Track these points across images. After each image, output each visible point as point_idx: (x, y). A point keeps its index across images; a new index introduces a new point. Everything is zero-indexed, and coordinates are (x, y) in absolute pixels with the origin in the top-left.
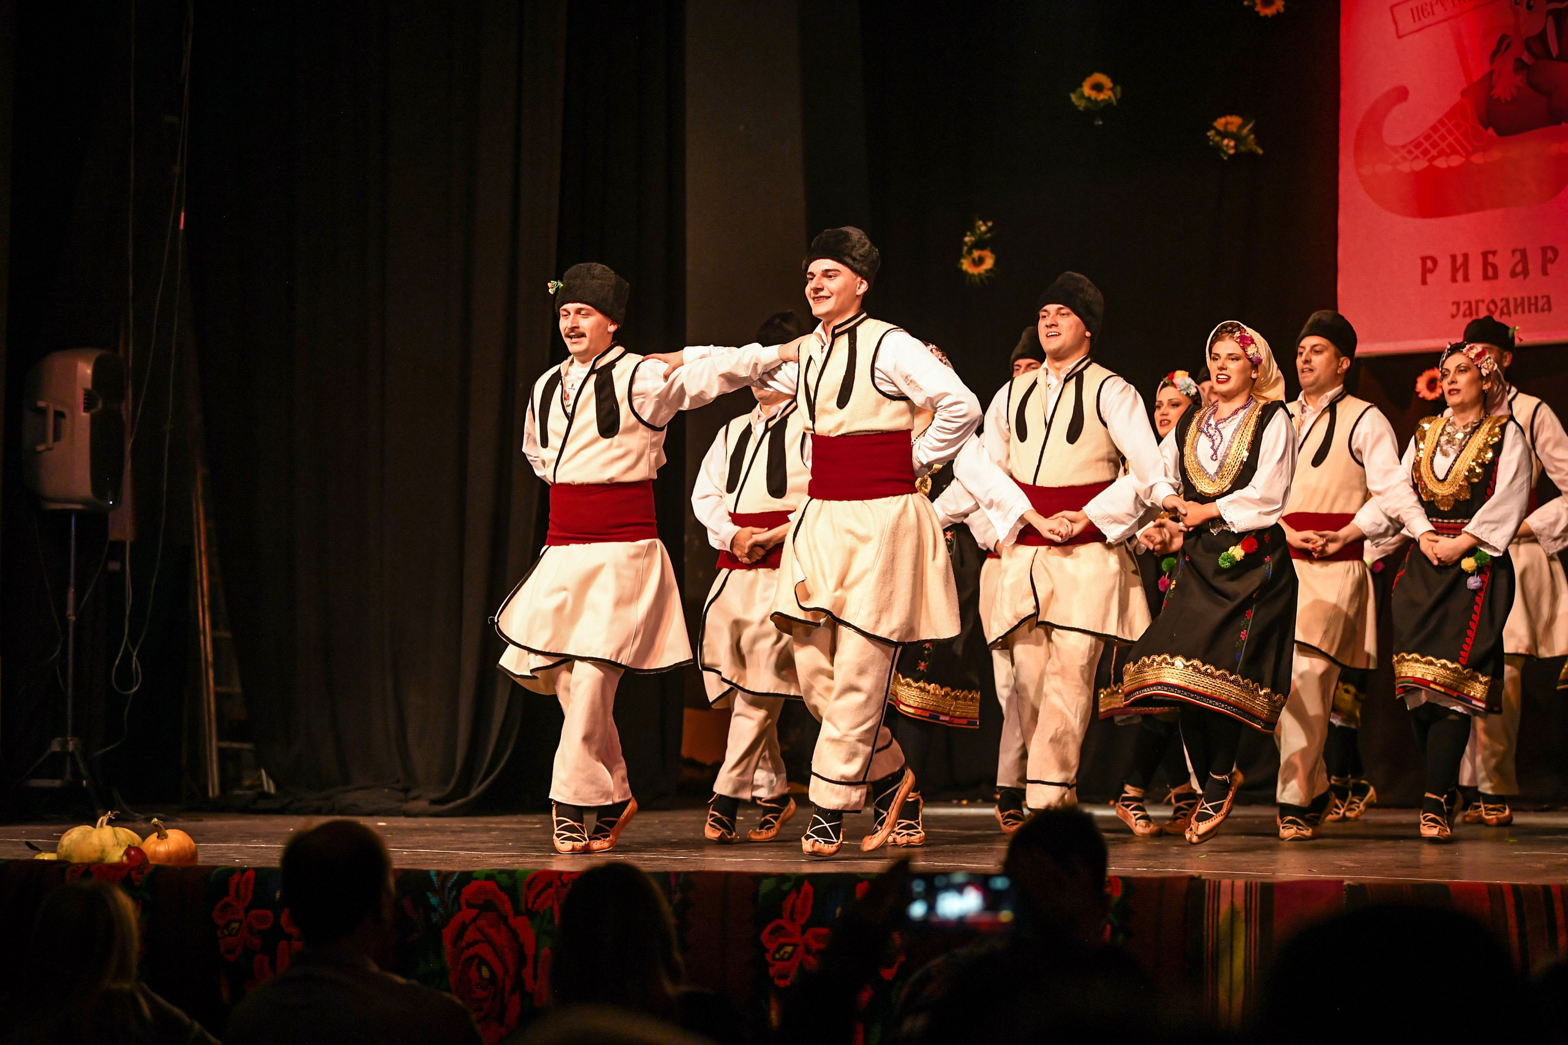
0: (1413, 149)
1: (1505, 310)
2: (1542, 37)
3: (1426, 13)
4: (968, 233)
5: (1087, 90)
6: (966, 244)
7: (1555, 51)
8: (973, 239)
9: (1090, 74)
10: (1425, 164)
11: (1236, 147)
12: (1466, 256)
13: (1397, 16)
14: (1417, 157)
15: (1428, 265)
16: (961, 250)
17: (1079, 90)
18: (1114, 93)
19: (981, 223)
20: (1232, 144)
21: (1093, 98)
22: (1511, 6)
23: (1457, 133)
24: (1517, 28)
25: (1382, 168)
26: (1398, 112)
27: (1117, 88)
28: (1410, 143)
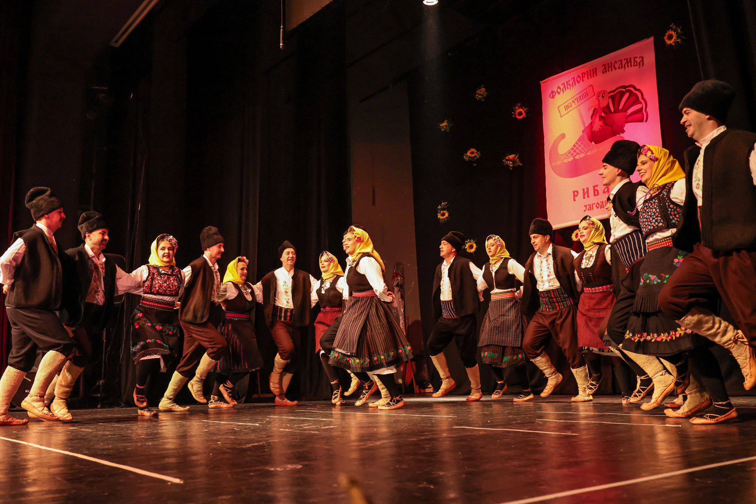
0: (568, 154)
1: (602, 206)
2: (608, 106)
3: (569, 107)
4: (439, 206)
5: (468, 154)
6: (439, 209)
7: (612, 110)
8: (441, 207)
9: (470, 149)
10: (573, 158)
11: (513, 164)
12: (588, 189)
13: (560, 110)
14: (570, 157)
15: (575, 194)
16: (437, 211)
17: (466, 155)
18: (478, 155)
20: (511, 163)
21: (471, 156)
22: (597, 98)
23: (582, 146)
24: (599, 105)
25: (559, 163)
26: (562, 142)
27: (479, 152)
28: (567, 152)
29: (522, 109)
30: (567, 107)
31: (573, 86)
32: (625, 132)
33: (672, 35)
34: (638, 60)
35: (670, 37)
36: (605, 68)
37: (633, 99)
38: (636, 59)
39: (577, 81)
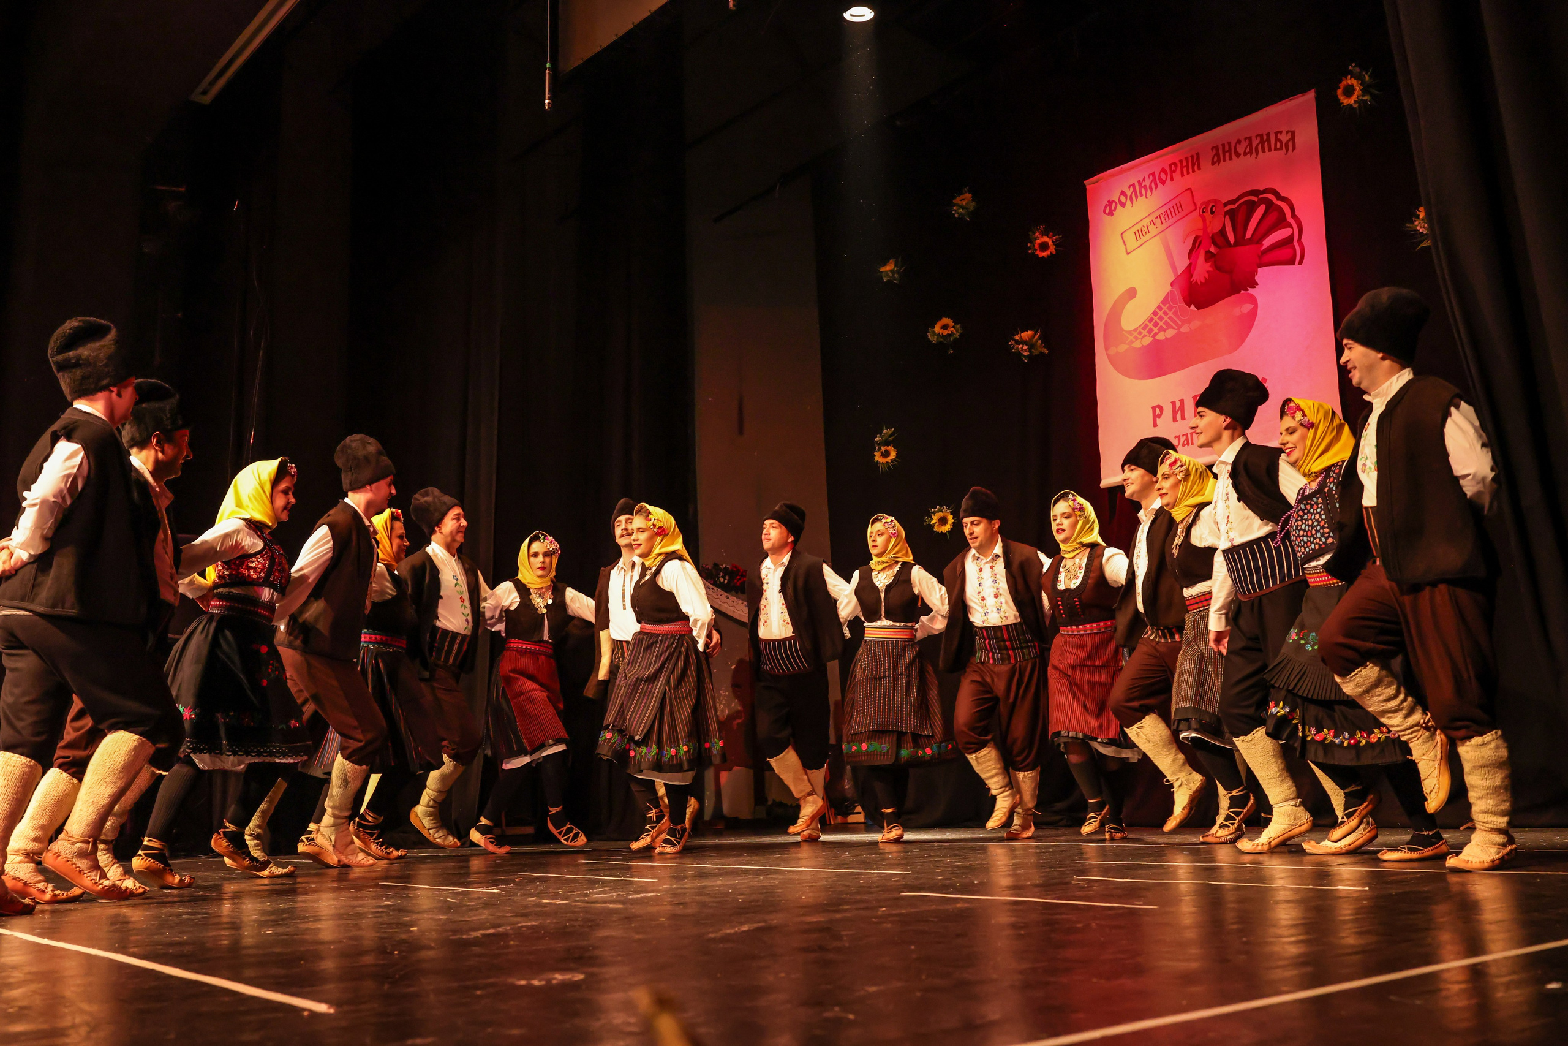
0: (1142, 331)
3: (1144, 234)
4: (878, 436)
5: (937, 329)
7: (1231, 238)
8: (879, 439)
9: (939, 319)
10: (1151, 339)
11: (1030, 350)
12: (1182, 401)
13: (1125, 239)
14: (1145, 336)
15: (1157, 412)
16: (873, 446)
17: (932, 331)
18: (957, 331)
19: (885, 429)
20: (1025, 347)
21: (942, 334)
22: (1200, 215)
23: (1170, 314)
24: (1205, 228)
25: (1123, 348)
26: (1131, 306)
27: (958, 326)
28: (1140, 326)
29: (1048, 236)
30: (1139, 234)
31: (1151, 189)
32: (1257, 284)
33: (1352, 86)
34: (1284, 138)
35: (1349, 92)
36: (1217, 154)
37: (1273, 217)
38: (1279, 135)
39: (1160, 179)
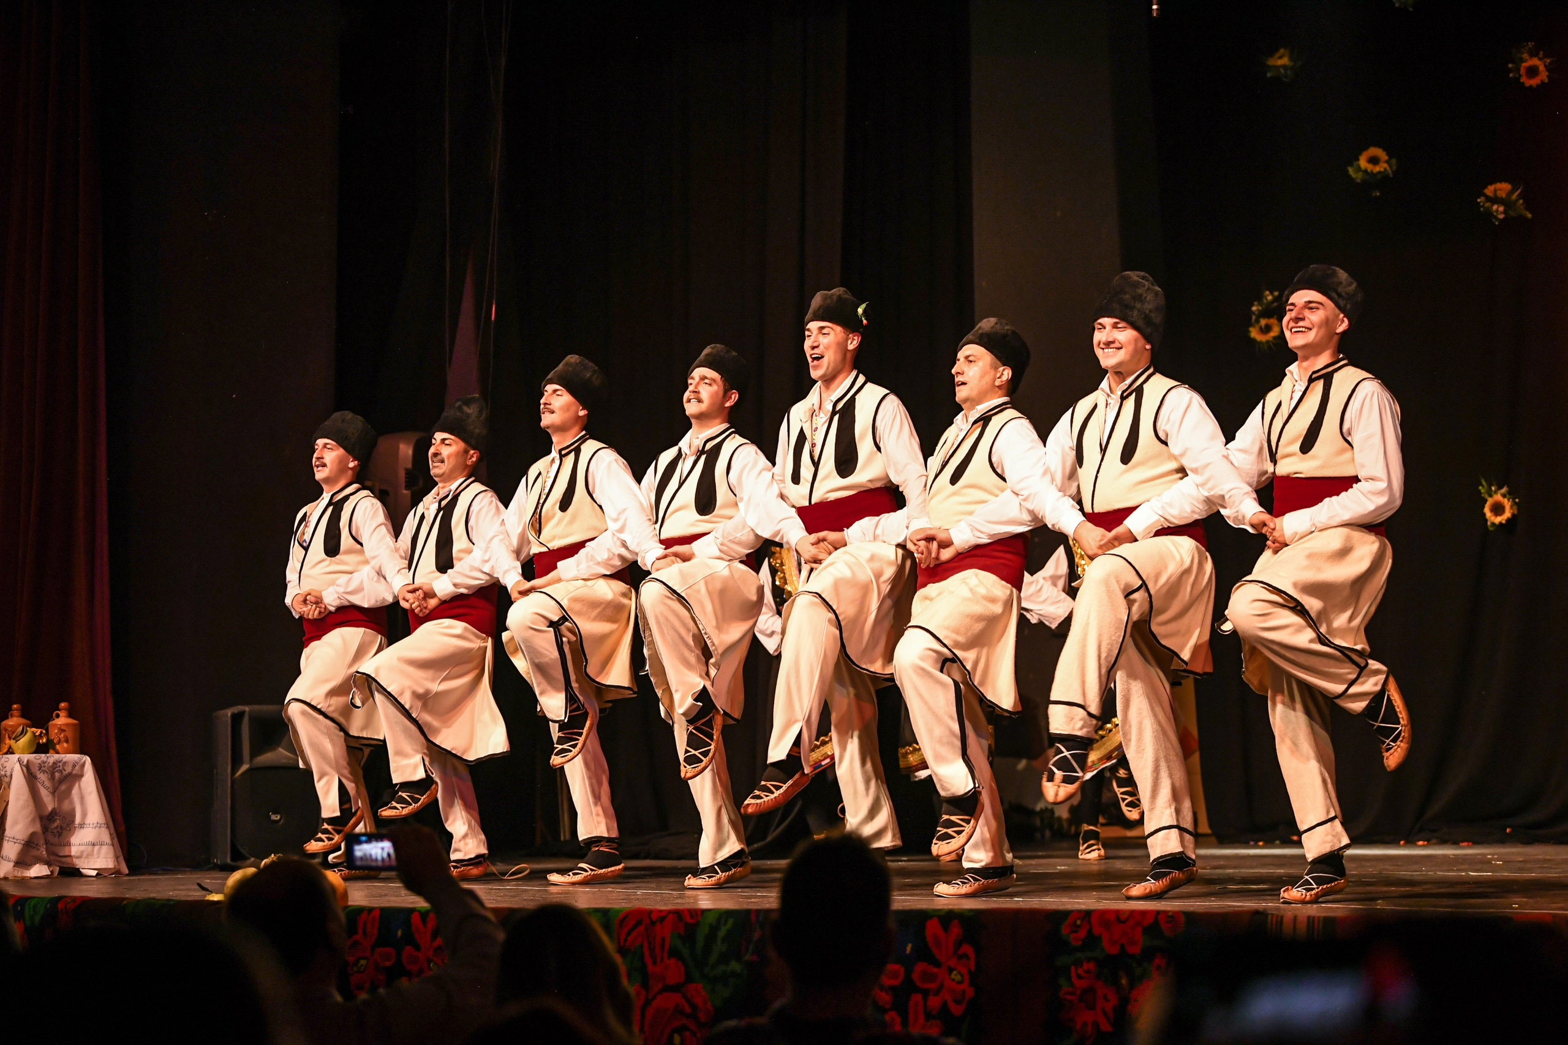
4: (1256, 303)
5: (1363, 163)
6: (1253, 313)
8: (1260, 308)
9: (1366, 148)
11: (1505, 212)
16: (1251, 318)
17: (1355, 163)
18: (1390, 166)
19: (1268, 292)
20: (1501, 209)
21: (1369, 170)
27: (1392, 161)
29: (1540, 59)
